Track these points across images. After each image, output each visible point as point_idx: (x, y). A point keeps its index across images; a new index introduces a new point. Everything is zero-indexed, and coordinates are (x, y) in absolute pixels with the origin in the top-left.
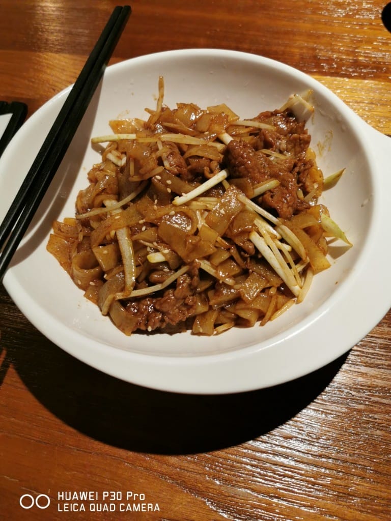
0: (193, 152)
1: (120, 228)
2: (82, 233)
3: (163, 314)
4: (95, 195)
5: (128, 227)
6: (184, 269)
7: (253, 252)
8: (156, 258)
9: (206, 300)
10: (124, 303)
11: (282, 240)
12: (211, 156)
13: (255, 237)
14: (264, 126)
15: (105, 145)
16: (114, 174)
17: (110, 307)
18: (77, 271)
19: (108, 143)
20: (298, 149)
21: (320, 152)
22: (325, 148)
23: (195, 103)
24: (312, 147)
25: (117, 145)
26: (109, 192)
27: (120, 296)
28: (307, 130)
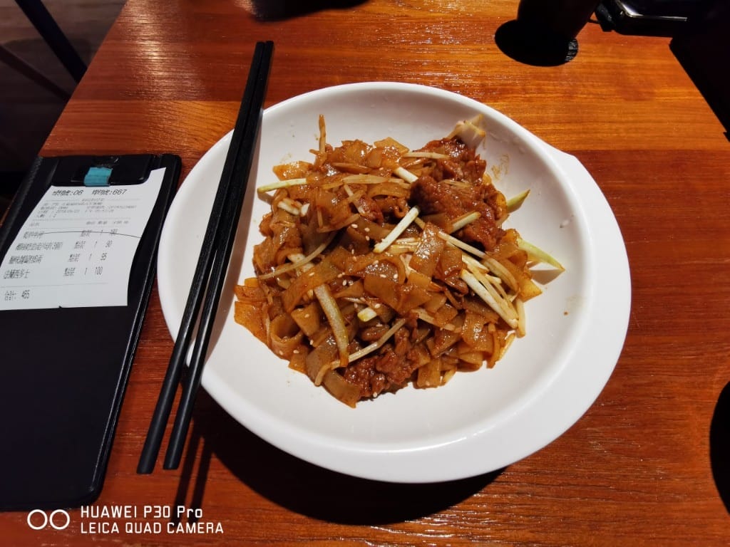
0: (377, 191)
1: (317, 286)
2: (270, 295)
3: (386, 375)
4: (276, 251)
5: (326, 283)
6: (400, 323)
7: (467, 291)
8: (367, 315)
9: (427, 350)
10: (340, 371)
11: (491, 274)
12: (397, 194)
13: (466, 275)
14: (435, 155)
15: (272, 194)
16: (293, 225)
17: (325, 377)
18: (276, 341)
19: (275, 191)
20: (475, 175)
21: (495, 175)
22: (501, 171)
23: (360, 139)
24: (488, 172)
25: (287, 192)
26: (293, 245)
27: (337, 364)
28: (479, 155)
